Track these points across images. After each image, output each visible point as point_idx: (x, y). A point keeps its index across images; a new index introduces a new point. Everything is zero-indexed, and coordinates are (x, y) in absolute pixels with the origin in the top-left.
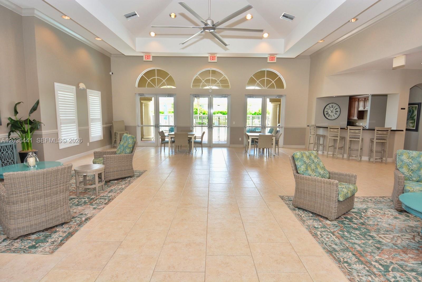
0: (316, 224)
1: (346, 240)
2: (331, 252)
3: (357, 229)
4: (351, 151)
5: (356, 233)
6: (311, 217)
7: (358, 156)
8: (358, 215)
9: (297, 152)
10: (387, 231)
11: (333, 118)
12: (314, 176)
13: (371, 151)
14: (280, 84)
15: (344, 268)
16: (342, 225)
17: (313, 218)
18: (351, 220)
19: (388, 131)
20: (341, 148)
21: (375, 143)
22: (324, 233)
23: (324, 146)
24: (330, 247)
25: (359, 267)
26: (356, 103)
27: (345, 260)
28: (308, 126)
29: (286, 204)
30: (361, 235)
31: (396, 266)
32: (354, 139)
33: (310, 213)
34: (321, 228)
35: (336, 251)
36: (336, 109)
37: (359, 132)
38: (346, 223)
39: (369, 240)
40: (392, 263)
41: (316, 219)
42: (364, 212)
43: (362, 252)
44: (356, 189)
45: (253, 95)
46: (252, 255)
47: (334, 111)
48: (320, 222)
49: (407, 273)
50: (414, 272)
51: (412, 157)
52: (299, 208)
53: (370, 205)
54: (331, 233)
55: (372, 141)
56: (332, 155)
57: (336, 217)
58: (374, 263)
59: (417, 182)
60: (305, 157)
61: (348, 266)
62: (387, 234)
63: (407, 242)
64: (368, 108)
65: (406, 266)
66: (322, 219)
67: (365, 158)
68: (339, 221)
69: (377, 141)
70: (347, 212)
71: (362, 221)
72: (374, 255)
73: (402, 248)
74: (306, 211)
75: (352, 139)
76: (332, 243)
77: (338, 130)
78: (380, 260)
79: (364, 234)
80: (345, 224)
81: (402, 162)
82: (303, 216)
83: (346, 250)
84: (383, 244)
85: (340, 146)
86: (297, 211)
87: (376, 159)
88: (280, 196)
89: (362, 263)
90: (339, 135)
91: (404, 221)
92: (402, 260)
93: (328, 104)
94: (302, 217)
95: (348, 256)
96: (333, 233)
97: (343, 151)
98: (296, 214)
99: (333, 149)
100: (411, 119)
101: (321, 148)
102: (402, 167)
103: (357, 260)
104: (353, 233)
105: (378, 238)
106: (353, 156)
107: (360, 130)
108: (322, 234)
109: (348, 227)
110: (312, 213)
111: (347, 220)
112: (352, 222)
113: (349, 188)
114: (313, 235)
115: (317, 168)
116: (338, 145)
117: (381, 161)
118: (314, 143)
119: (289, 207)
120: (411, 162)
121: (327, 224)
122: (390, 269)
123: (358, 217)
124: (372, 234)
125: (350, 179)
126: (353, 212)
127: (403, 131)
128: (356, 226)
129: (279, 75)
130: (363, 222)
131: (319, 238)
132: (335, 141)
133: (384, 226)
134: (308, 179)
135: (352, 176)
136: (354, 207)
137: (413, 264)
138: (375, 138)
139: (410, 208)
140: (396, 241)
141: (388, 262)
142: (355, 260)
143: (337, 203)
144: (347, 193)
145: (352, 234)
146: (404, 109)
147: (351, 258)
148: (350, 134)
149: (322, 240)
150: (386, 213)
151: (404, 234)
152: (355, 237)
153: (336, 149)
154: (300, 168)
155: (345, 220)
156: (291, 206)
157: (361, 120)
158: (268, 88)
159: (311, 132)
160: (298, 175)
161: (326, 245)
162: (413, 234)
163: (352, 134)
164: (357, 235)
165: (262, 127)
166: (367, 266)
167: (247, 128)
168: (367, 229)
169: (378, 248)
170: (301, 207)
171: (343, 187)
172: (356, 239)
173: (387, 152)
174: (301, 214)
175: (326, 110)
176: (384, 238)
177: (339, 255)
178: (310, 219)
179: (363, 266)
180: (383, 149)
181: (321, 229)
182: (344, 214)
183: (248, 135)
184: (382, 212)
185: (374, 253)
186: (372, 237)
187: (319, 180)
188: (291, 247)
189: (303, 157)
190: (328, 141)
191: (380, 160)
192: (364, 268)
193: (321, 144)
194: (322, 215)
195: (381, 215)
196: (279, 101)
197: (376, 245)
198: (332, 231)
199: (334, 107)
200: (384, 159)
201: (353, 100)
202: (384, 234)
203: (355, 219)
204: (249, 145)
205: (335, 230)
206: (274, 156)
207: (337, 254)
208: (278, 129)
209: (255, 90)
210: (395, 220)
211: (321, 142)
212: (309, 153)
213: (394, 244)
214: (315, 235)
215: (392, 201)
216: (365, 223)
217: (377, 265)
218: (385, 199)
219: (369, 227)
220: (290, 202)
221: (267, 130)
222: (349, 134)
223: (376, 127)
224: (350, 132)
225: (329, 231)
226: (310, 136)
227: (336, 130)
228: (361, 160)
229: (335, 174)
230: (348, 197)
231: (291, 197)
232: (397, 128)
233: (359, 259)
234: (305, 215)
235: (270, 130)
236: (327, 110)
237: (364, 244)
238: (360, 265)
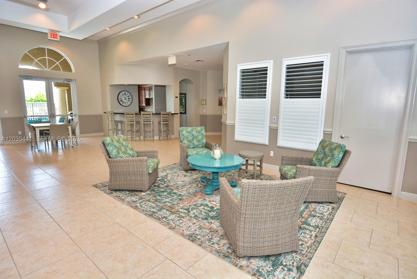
0: (134, 198)
1: (160, 202)
2: (152, 215)
3: (164, 192)
4: (146, 133)
5: (164, 194)
6: (128, 195)
7: (151, 137)
8: (163, 181)
10: (183, 186)
11: (127, 104)
12: (125, 157)
13: (160, 131)
14: (66, 66)
15: (164, 222)
16: (154, 192)
17: (130, 194)
18: (159, 187)
19: (169, 114)
20: (137, 131)
21: (162, 125)
22: (143, 203)
23: (122, 131)
24: (150, 212)
25: (172, 217)
26: (143, 92)
27: (163, 216)
28: (104, 113)
29: (101, 190)
30: (168, 194)
31: (193, 206)
32: (147, 123)
33: (126, 192)
34: (139, 200)
35: (155, 213)
36: (128, 97)
37: (150, 116)
38: (156, 189)
39: (174, 196)
40: (190, 205)
41: (133, 195)
42: (166, 178)
43: (172, 206)
44: (159, 161)
45: (31, 76)
47: (127, 98)
48: (137, 196)
49: (199, 208)
50: (203, 205)
51: (189, 132)
52: (116, 191)
53: (168, 172)
54: (148, 201)
55: (159, 123)
56: (131, 139)
57: (148, 188)
58: (180, 210)
59: (193, 148)
60: (114, 141)
61: (165, 219)
62: (183, 188)
63: (195, 189)
64: (153, 96)
65: (198, 204)
66: (137, 193)
67: (156, 138)
68: (151, 190)
69: (163, 123)
70: (155, 182)
71: (166, 185)
72: (180, 205)
73: (193, 194)
74: (122, 190)
75: (146, 123)
76: (150, 209)
77: (134, 116)
78: (183, 206)
79: (170, 193)
80: (155, 191)
81: (183, 136)
82: (121, 195)
83: (162, 208)
84: (183, 196)
85: (136, 130)
86: (114, 194)
87: (164, 137)
88: (93, 185)
89: (174, 213)
90: (135, 120)
91: (190, 176)
92: (195, 201)
93: (121, 92)
94: (120, 197)
95: (164, 213)
96: (149, 201)
97: (139, 134)
98: (114, 197)
99: (131, 133)
100: (181, 105)
101: (120, 132)
102: (184, 140)
103: (170, 212)
104: (163, 195)
105: (179, 193)
106: (147, 137)
108: (141, 204)
109: (158, 192)
110: (128, 191)
111: (156, 187)
112: (160, 187)
113: (154, 161)
114: (134, 208)
115: (126, 150)
116: (135, 129)
117: (167, 138)
118: (113, 129)
119: (105, 192)
120: (188, 135)
121: (142, 195)
122: (190, 210)
123: (163, 183)
124: (175, 192)
125: (152, 155)
126: (159, 180)
127: (178, 114)
128: (163, 189)
129: (65, 56)
130: (167, 185)
131: (139, 209)
132: (132, 125)
133: (180, 184)
134: (122, 161)
135: (155, 152)
136: (159, 176)
137: (201, 201)
138: (162, 121)
139: (195, 165)
140: (189, 191)
141: (188, 206)
142: (169, 213)
143: (148, 176)
144: (154, 165)
145: (162, 196)
146: (177, 97)
147: (166, 213)
148: (143, 118)
149: (142, 209)
150: (179, 174)
151: (192, 185)
152: (165, 197)
153: (134, 132)
154: (112, 153)
155: (155, 188)
156: (107, 191)
157: (149, 106)
158: (53, 69)
159: (108, 118)
160: (111, 159)
161: (146, 211)
162: (197, 183)
163: (145, 118)
164: (165, 196)
165: (50, 116)
166: (177, 214)
167: (28, 118)
168: (171, 189)
169: (181, 199)
170: (117, 189)
171: (150, 162)
172: (166, 199)
173: (170, 131)
174: (118, 195)
175: (119, 97)
176: (182, 191)
177: (157, 214)
178: (128, 196)
179: (175, 215)
180: (167, 129)
181: (139, 201)
182: (153, 184)
183: (33, 126)
184: (177, 174)
185: (179, 203)
186: (175, 193)
187: (131, 160)
188: (119, 225)
189: (113, 141)
190: (126, 126)
191: (166, 138)
192: (176, 216)
193: (119, 130)
194: (137, 189)
195: (176, 177)
196: (68, 86)
197: (179, 198)
198: (148, 199)
199: (126, 95)
200: (169, 136)
201: (141, 89)
202: (181, 189)
203: (161, 185)
204: (36, 139)
205: (150, 198)
206: (72, 147)
207: (156, 215)
208: (70, 117)
209: (33, 70)
210: (185, 177)
211: (120, 128)
212: (118, 137)
213: (188, 193)
214: (136, 208)
215: (181, 165)
216: (168, 185)
217: (182, 210)
218: (176, 165)
219: (171, 188)
220: (105, 187)
221: (58, 119)
222: (142, 118)
223: (161, 112)
224: (143, 116)
225: (145, 200)
226: (108, 123)
227: (131, 116)
228: (153, 139)
229: (142, 152)
230: (155, 168)
231: (105, 183)
232: (174, 112)
233: (171, 212)
234: (123, 195)
235: (60, 118)
236: (121, 97)
237: (171, 200)
238: (173, 215)
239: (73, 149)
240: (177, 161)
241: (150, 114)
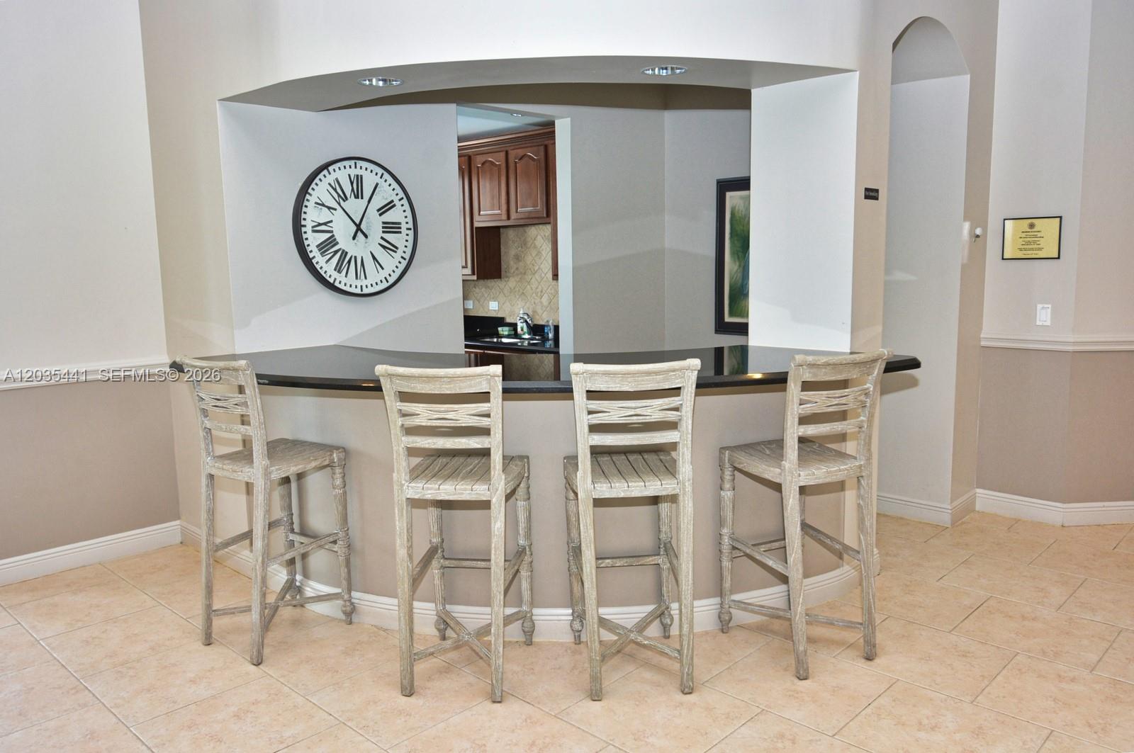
11: (374, 279)
36: (383, 210)
47: (374, 224)
93: (326, 167)
175: (312, 215)
199: (366, 196)
236: (324, 216)
241: (676, 391)
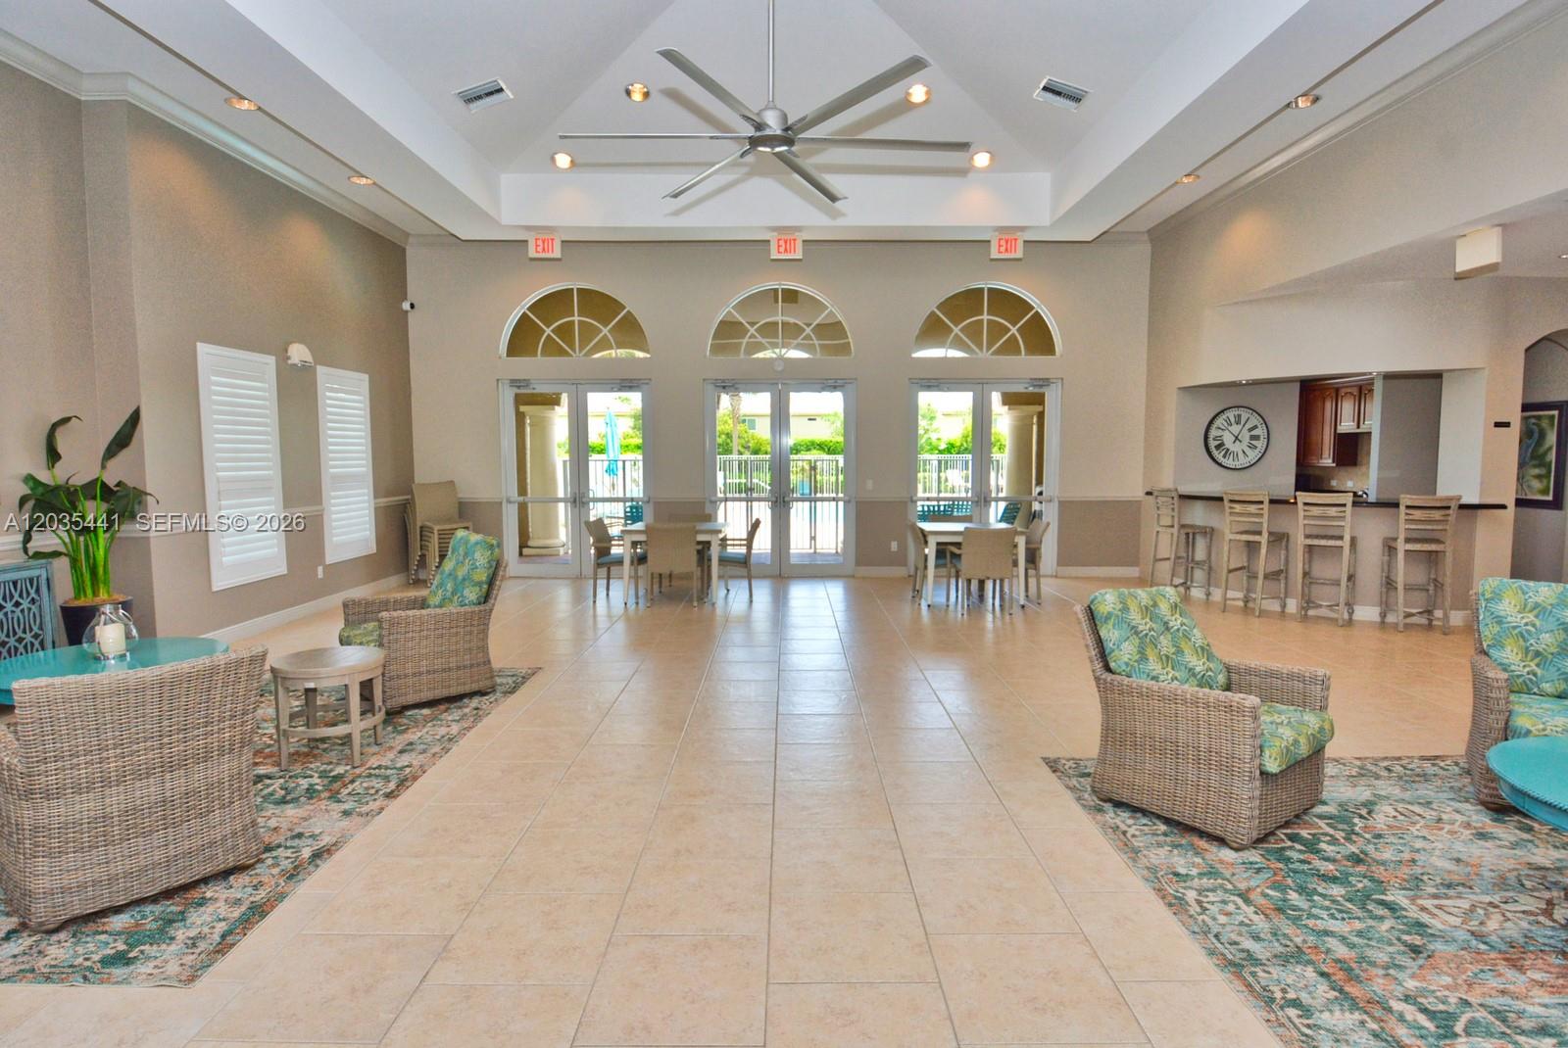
0: (1182, 861)
1: (1296, 920)
2: (1238, 966)
3: (1334, 880)
4: (1314, 586)
5: (1329, 892)
6: (1162, 838)
7: (1338, 605)
8: (1341, 826)
9: (1103, 591)
10: (1449, 886)
11: (1243, 461)
12: (1169, 681)
13: (1389, 584)
14: (1039, 338)
15: (1287, 1023)
16: (1281, 866)
17: (1168, 839)
18: (1312, 846)
19: (1449, 508)
20: (1272, 576)
21: (1401, 555)
22: (1212, 897)
23: (1210, 568)
24: (1232, 948)
25: (1342, 1019)
26: (1329, 406)
27: (1291, 995)
28: (1149, 493)
29: (1068, 787)
30: (1350, 900)
31: (1481, 1015)
32: (1323, 542)
33: (1158, 822)
34: (1201, 875)
35: (1257, 962)
36: (1250, 430)
37: (1342, 514)
38: (1295, 855)
39: (1381, 918)
40: (1466, 1003)
41: (1181, 845)
42: (1361, 816)
43: (1354, 965)
44: (1327, 726)
45: (940, 379)
46: (940, 982)
47: (1245, 436)
48: (1197, 854)
49: (1522, 1039)
50: (1550, 1035)
51: (1537, 605)
52: (1119, 805)
53: (1385, 787)
54: (1239, 895)
55: (1390, 548)
56: (1241, 604)
57: (1255, 835)
58: (1397, 1006)
59: (1559, 697)
60: (1133, 606)
61: (1300, 1016)
62: (1447, 897)
63: (1524, 925)
64: (1373, 423)
65: (1520, 1014)
66: (1203, 843)
67: (1367, 613)
68: (1268, 850)
69: (1409, 547)
70: (1297, 816)
71: (1354, 849)
72: (1400, 975)
73: (1503, 947)
74: (1144, 812)
75: (1316, 542)
76: (1240, 934)
77: (1262, 509)
78: (1423, 992)
79: (1363, 899)
80: (1289, 860)
81: (1500, 623)
82: (1131, 831)
83: (1294, 956)
84: (1432, 935)
85: (1268, 570)
86: (1111, 815)
87: (1408, 615)
88: (1044, 759)
89: (1354, 1005)
90: (1265, 525)
91: (1514, 846)
92: (1503, 992)
93: (1222, 411)
94: (1129, 835)
95: (1302, 980)
96: (1245, 896)
97: (1282, 585)
98: (1104, 826)
99: (1245, 578)
100: (1534, 462)
101: (1199, 575)
102: (1498, 644)
103: (1337, 994)
104: (1321, 895)
105: (1413, 913)
106: (1321, 606)
107: (1344, 505)
108: (1205, 900)
109: (1303, 872)
110: (1167, 821)
111: (1298, 847)
112: (1318, 851)
113: (1301, 723)
114: (1170, 905)
115: (1179, 651)
116: (1263, 563)
117: (1426, 622)
118: (1173, 556)
119: (1079, 799)
120: (1534, 626)
121: (1221, 862)
122: (1459, 1028)
123: (1340, 835)
124: (1391, 898)
125: (1304, 692)
126: (1320, 817)
127: (1503, 507)
128: (1331, 867)
129: (1035, 302)
130: (1357, 851)
131: (1191, 916)
132: (1252, 547)
133: (1436, 868)
134: (1149, 695)
135: (1314, 679)
136: (1325, 795)
137: (1545, 1006)
138: (1402, 538)
139: (1529, 796)
140: (1482, 923)
141: (1453, 1000)
142: (1328, 996)
143: (1258, 783)
144: (1296, 742)
145: (1316, 898)
146: (1507, 425)
147: (1311, 989)
148: (1306, 522)
149: (1203, 921)
150: (1444, 817)
151: (1511, 894)
152: (1328, 909)
153: (1256, 577)
154: (1116, 652)
155: (1291, 848)
156: (1086, 796)
157: (1351, 470)
158: (992, 354)
159: (1159, 515)
160: (1109, 677)
161: (1219, 940)
162: (1547, 895)
163: (1312, 522)
164: (1334, 901)
165: (976, 499)
166: (1373, 1018)
167: (919, 503)
168: (1372, 880)
169: (1415, 950)
170: (1124, 800)
171: (1279, 721)
172: (1332, 916)
173: (1448, 589)
174: (1123, 827)
175: (1213, 433)
176: (1435, 911)
177: (1266, 975)
178: (1159, 845)
179: (1357, 1016)
180: (1433, 576)
181: (1200, 879)
182: (1287, 824)
183: (922, 531)
184: (1428, 814)
185: (1400, 967)
186: (1392, 907)
187: (1188, 696)
188: (1087, 950)
189: (1125, 609)
190: (1226, 548)
191: (1423, 621)
192: (1363, 1023)
193: (1198, 563)
194: (1202, 827)
195: (1426, 826)
196: (1038, 399)
197: (1405, 937)
198: (1243, 886)
199: (1242, 423)
200: (1438, 613)
201: (1317, 393)
202: (1435, 897)
203: (1329, 843)
204: (926, 567)
205: (1253, 883)
206: (1023, 607)
207: (1261, 974)
208: (1036, 506)
209: (945, 359)
210: (1481, 843)
211: (1200, 554)
212: (1149, 594)
213: (1473, 933)
214: (1177, 905)
215: (1468, 772)
216: (1366, 855)
217: (1410, 1012)
218: (1442, 764)
219: (1379, 872)
220: (1082, 780)
221: (996, 510)
222: (1301, 522)
223: (1402, 496)
224: (1307, 514)
225: (1230, 887)
226: (1158, 532)
227: (1252, 508)
228: (1351, 619)
229: (1249, 671)
230: (1299, 758)
231: (1089, 764)
232: (1481, 496)
233: (1341, 991)
234: (1141, 831)
235: (1006, 509)
236: (1220, 433)
237: (1360, 934)
238: (1347, 1014)
239: (1025, 614)
240: (1454, 743)
